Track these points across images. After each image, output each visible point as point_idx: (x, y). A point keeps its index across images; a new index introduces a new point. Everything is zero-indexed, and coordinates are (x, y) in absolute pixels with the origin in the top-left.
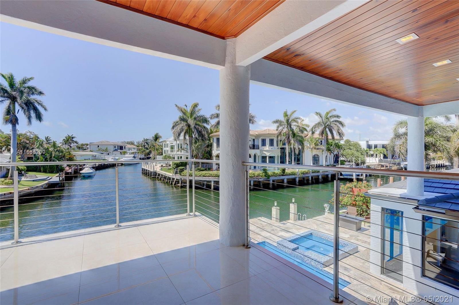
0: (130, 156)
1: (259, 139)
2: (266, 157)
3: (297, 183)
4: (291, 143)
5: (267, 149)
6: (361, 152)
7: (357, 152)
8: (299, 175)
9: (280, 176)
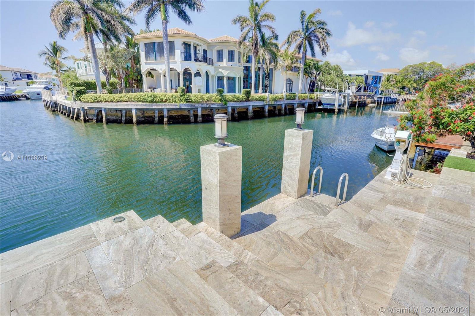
0: (39, 86)
1: (213, 50)
2: (224, 77)
3: (266, 114)
4: (259, 55)
5: (225, 65)
6: (342, 77)
7: (337, 77)
8: (269, 102)
9: (242, 101)
